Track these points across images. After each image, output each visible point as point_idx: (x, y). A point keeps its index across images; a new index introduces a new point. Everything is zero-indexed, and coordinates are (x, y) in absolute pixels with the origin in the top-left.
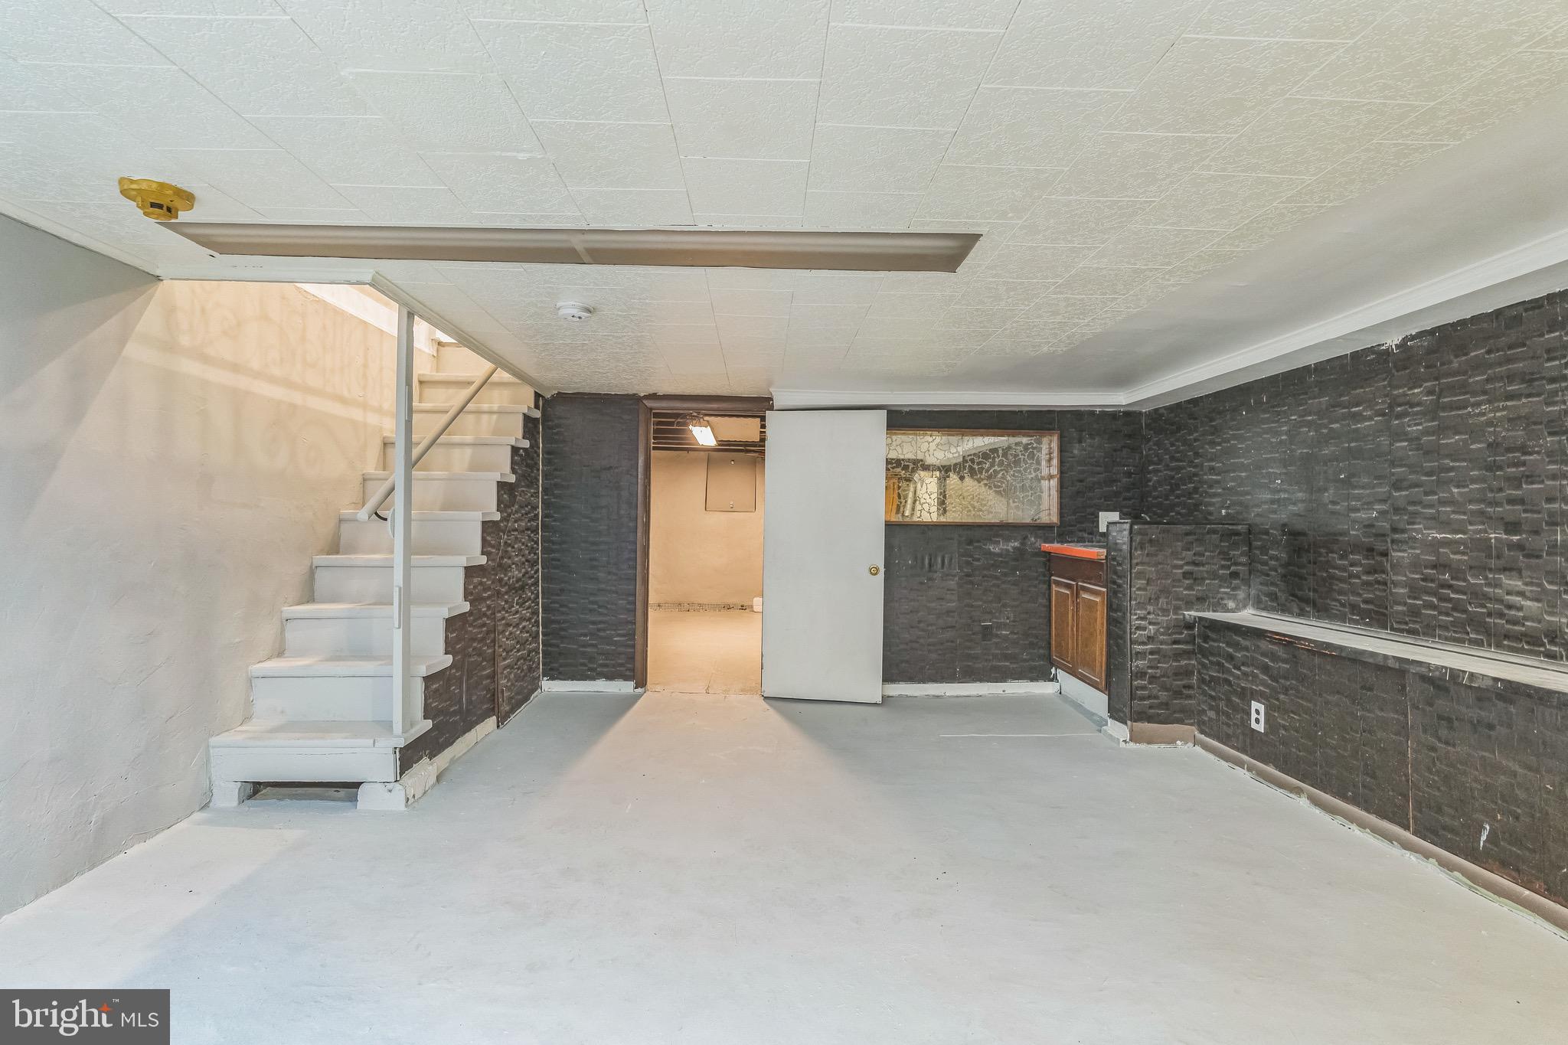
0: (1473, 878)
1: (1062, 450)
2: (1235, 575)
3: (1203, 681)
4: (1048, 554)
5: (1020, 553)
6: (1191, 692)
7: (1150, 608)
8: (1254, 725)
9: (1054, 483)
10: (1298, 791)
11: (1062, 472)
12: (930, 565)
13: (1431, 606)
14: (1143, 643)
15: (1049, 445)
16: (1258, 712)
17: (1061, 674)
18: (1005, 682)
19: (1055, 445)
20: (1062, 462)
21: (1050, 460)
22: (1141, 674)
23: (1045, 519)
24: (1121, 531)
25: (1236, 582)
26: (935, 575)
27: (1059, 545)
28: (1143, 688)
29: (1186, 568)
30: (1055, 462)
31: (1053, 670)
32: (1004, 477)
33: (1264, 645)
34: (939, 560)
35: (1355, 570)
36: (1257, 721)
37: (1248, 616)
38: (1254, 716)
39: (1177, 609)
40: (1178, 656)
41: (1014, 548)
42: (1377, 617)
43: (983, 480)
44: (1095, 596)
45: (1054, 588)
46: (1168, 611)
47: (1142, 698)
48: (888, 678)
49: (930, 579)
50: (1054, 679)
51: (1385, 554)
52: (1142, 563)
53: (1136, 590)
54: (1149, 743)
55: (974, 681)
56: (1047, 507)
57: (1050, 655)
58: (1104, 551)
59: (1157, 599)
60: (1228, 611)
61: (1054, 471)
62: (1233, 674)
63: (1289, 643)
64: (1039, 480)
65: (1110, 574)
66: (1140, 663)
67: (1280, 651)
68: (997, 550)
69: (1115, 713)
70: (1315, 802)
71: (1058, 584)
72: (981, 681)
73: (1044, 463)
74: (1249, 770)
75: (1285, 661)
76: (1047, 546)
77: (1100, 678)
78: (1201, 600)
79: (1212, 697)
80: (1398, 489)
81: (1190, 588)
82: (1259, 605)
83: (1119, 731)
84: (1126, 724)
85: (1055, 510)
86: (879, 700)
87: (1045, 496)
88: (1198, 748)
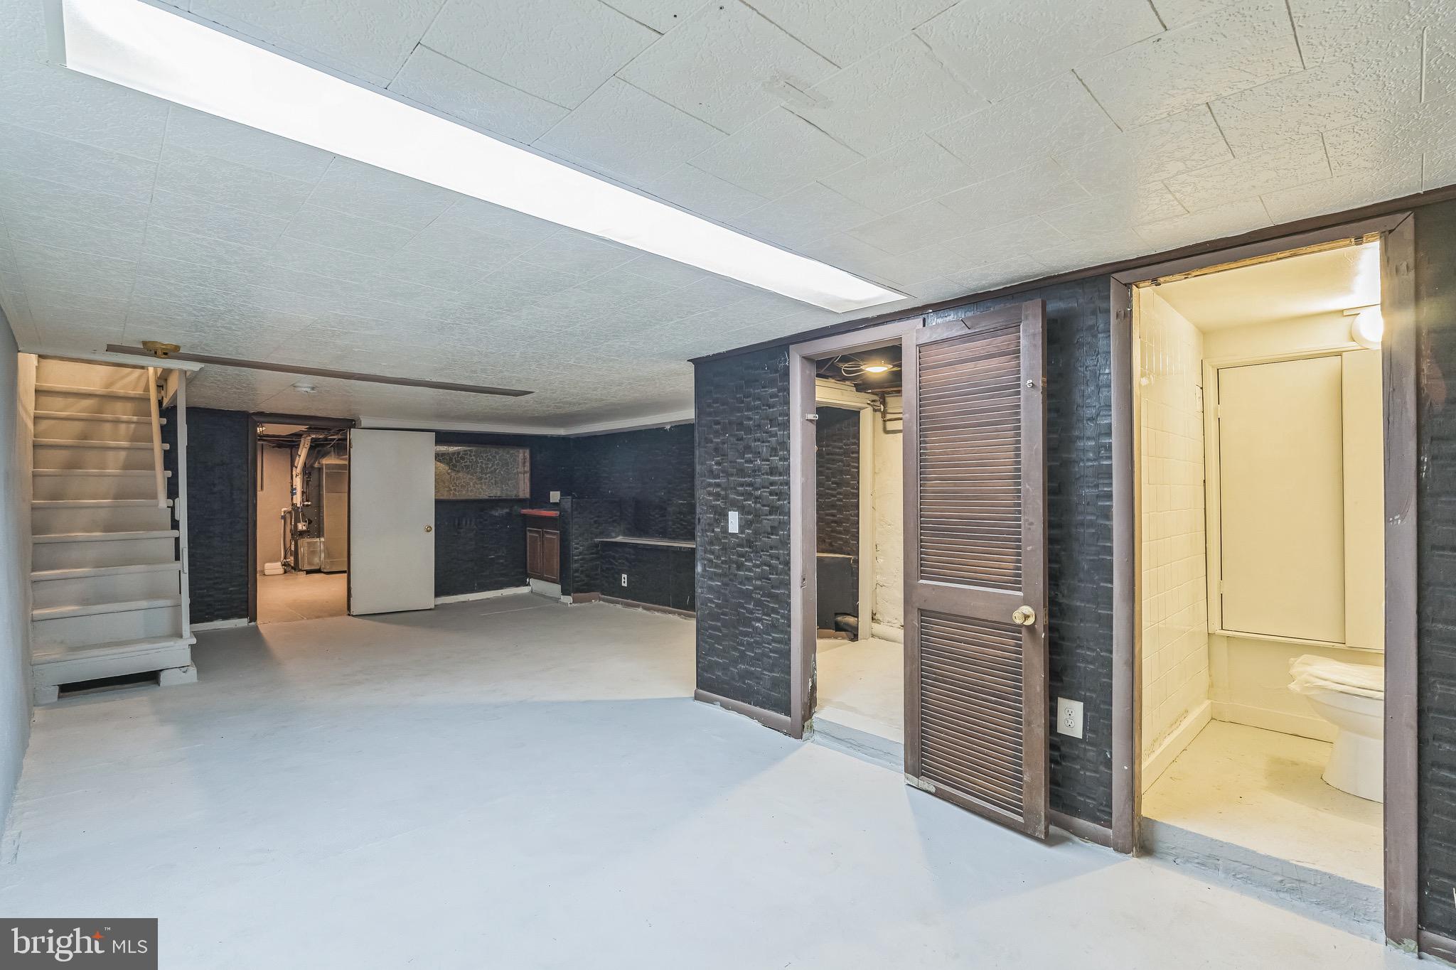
0: (685, 615)
1: (531, 457)
2: (614, 521)
3: (602, 570)
4: (524, 515)
5: (509, 514)
6: (597, 577)
7: (580, 539)
8: (623, 584)
9: (528, 475)
10: (638, 606)
11: (531, 469)
12: (459, 524)
13: (678, 528)
14: (578, 556)
15: (523, 455)
16: (624, 578)
17: (532, 581)
18: (502, 589)
19: (527, 455)
20: (531, 464)
21: (524, 463)
22: (577, 571)
23: (521, 496)
24: (566, 502)
25: (615, 524)
26: (462, 530)
27: (531, 510)
28: (578, 577)
29: (596, 519)
30: (528, 464)
31: (528, 580)
32: (500, 473)
33: (627, 550)
34: (464, 522)
35: (657, 516)
36: (624, 582)
37: (620, 539)
38: (623, 580)
39: (592, 538)
40: (592, 560)
41: (507, 513)
42: (664, 534)
43: (488, 473)
44: (553, 536)
45: (528, 534)
46: (587, 539)
47: (577, 582)
48: (437, 594)
49: (459, 533)
50: (529, 585)
51: (665, 509)
52: (577, 517)
53: (574, 530)
54: (581, 603)
55: (485, 591)
56: (523, 489)
57: (526, 571)
58: (558, 512)
59: (583, 534)
60: (613, 538)
61: (527, 468)
62: (615, 565)
63: (635, 546)
64: (518, 473)
65: (560, 524)
66: (576, 565)
67: (632, 551)
68: (497, 514)
69: (565, 592)
70: (645, 608)
71: (530, 531)
72: (489, 590)
73: (520, 464)
74: (622, 604)
75: (634, 555)
76: (524, 511)
77: (556, 576)
78: (602, 534)
79: (606, 577)
80: (670, 484)
81: (597, 528)
82: (625, 535)
83: (568, 599)
84: (570, 595)
85: (528, 490)
86: (433, 606)
87: (522, 482)
88: (601, 602)
